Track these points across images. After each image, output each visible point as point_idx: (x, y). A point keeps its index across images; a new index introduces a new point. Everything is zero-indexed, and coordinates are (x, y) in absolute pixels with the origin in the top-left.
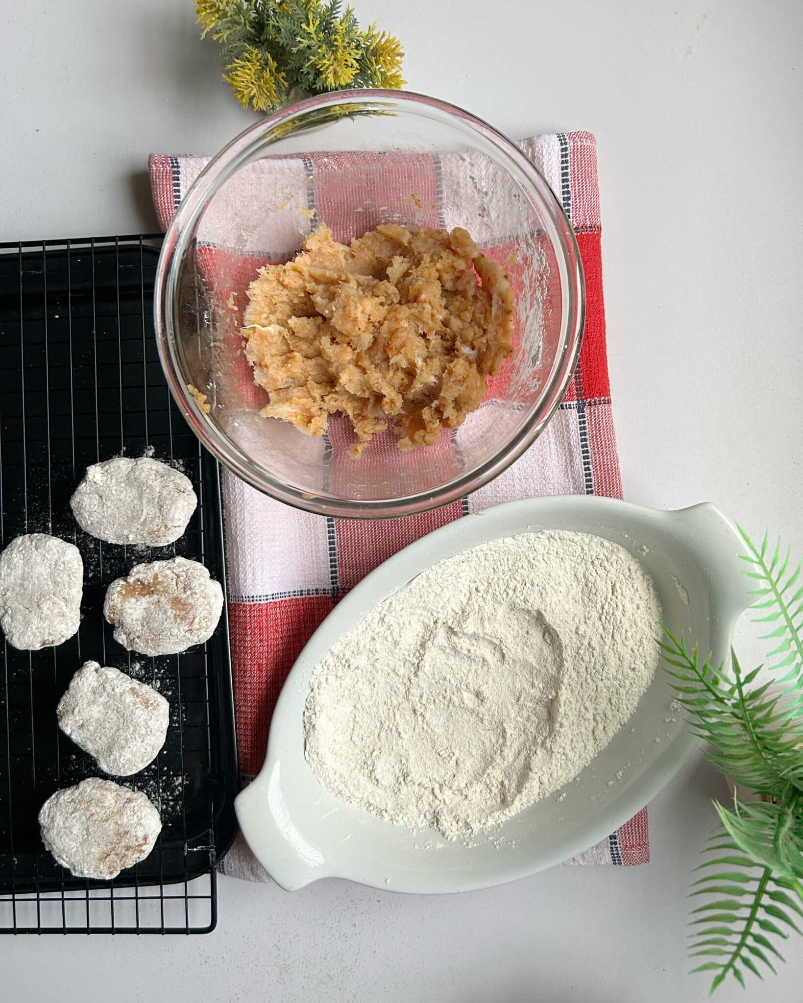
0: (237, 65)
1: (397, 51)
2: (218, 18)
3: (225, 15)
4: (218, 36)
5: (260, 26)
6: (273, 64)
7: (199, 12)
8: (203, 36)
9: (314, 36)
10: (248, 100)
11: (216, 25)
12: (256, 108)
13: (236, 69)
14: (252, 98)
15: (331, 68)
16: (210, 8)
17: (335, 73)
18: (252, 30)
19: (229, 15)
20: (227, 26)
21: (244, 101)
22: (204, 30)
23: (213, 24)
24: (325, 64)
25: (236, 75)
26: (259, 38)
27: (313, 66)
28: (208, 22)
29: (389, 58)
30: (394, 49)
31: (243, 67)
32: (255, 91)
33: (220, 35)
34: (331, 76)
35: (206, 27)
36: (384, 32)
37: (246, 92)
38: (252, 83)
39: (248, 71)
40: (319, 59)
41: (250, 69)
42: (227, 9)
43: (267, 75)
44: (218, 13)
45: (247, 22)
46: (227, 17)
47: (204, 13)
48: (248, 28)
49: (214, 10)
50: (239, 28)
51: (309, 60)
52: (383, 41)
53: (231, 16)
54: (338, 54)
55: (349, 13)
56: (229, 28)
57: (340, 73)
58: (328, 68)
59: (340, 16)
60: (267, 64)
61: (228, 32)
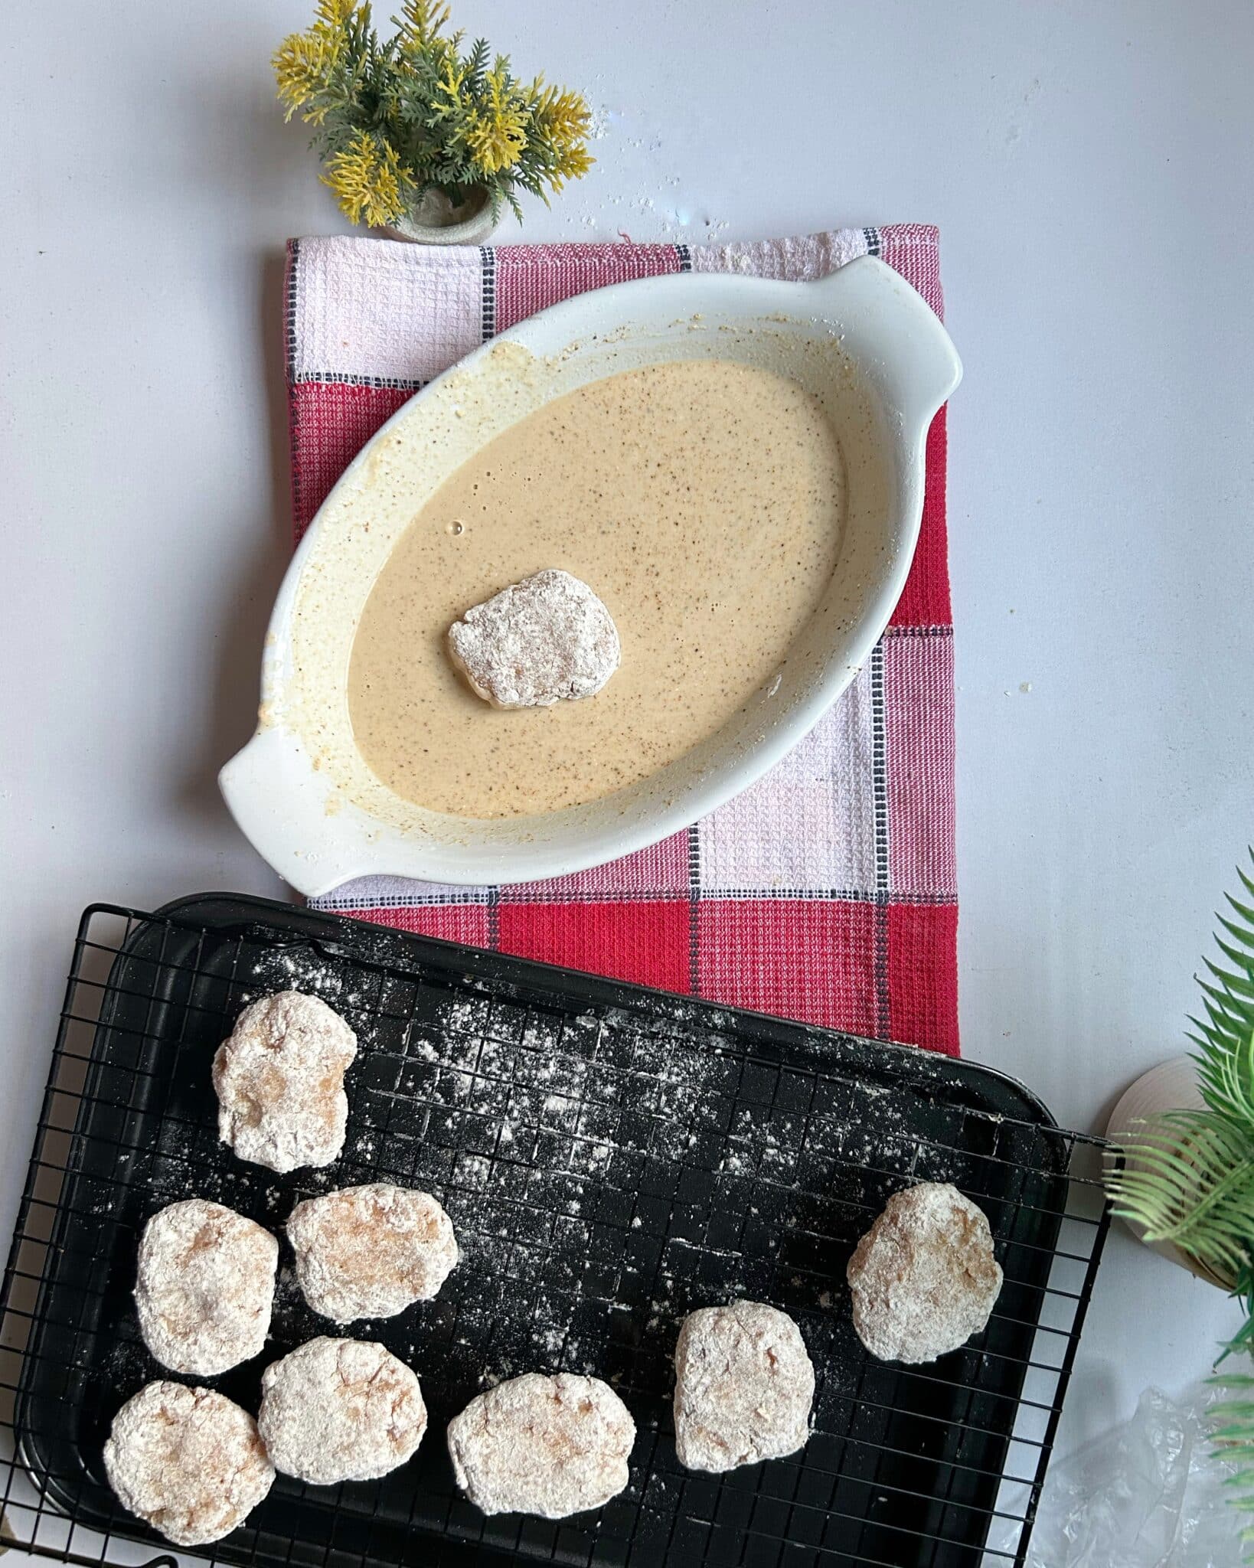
0: (340, 161)
1: (579, 110)
2: (310, 90)
3: (320, 83)
4: (310, 116)
5: (371, 98)
6: (394, 157)
7: (280, 81)
8: (288, 118)
9: (456, 99)
10: (359, 213)
11: (308, 100)
12: (371, 223)
13: (338, 167)
14: (363, 210)
15: (489, 141)
16: (298, 74)
17: (495, 148)
18: (361, 107)
19: (327, 83)
20: (323, 101)
21: (353, 213)
22: (289, 108)
23: (303, 100)
24: (479, 137)
25: (340, 176)
26: (370, 118)
27: (462, 142)
28: (295, 94)
29: (568, 124)
30: (575, 108)
31: (350, 163)
32: (368, 196)
33: (313, 114)
34: (489, 153)
35: (292, 103)
36: (556, 88)
37: (355, 199)
38: (364, 186)
39: (356, 168)
40: (469, 132)
41: (360, 166)
42: (323, 75)
43: (385, 172)
44: (309, 81)
45: (354, 94)
46: (323, 87)
47: (289, 83)
48: (355, 103)
49: (304, 76)
50: (341, 103)
51: (453, 135)
52: (556, 100)
53: (329, 86)
54: (497, 120)
55: (501, 64)
56: (327, 105)
57: (502, 149)
58: (484, 142)
59: (490, 68)
60: (384, 156)
61: (326, 110)
